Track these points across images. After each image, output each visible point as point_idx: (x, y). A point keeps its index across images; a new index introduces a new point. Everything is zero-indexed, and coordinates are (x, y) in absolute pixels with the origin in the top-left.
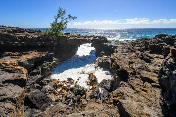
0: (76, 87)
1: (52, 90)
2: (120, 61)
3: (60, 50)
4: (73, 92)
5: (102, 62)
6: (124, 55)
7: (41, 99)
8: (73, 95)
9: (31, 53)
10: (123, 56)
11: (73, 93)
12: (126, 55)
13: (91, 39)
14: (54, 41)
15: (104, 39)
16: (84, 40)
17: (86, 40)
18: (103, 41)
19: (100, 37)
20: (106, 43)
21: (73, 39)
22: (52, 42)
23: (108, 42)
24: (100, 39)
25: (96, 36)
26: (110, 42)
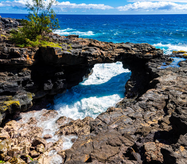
12: (135, 119)
13: (116, 53)
14: (24, 57)
15: (153, 53)
16: (96, 55)
17: (102, 56)
18: (149, 57)
19: (142, 49)
20: (154, 62)
21: (69, 53)
22: (19, 59)
23: (161, 61)
24: (141, 53)
25: (133, 46)
26: (167, 60)
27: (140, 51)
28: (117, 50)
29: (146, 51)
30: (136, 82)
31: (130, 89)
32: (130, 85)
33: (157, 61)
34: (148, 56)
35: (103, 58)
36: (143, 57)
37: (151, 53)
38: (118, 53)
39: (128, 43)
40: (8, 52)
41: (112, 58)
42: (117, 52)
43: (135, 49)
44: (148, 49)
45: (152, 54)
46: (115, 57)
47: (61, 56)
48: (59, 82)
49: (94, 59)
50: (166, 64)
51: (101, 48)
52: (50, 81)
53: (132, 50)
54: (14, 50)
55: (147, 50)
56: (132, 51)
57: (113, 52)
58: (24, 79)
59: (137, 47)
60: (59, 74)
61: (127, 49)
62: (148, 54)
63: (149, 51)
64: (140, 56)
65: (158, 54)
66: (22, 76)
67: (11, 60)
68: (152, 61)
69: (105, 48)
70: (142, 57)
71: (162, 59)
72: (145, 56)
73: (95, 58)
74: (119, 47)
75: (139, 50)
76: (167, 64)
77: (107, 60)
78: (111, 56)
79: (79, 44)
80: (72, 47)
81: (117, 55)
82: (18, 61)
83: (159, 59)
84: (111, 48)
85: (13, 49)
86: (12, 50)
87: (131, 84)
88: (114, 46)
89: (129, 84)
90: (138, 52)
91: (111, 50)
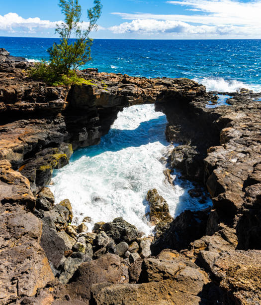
0: (117, 223)
1: (63, 224)
2: (227, 173)
3: (75, 122)
4: (110, 234)
5: (184, 161)
6: (243, 152)
7: (49, 240)
8: (110, 240)
9: (14, 131)
10: (239, 155)
11: (110, 236)
12: (248, 152)
13: (157, 91)
14: (61, 99)
15: (196, 89)
16: (138, 94)
17: (143, 95)
18: (193, 94)
19: (184, 85)
20: (199, 101)
21: (107, 92)
22: (57, 101)
23: (206, 100)
24: (183, 90)
25: (173, 81)
26: (212, 99)
27: (183, 88)
28: (157, 87)
29: (188, 88)
30: (180, 127)
31: (175, 135)
32: (174, 130)
33: (201, 100)
34: (191, 94)
35: (144, 98)
36: (186, 94)
37: (193, 90)
38: (160, 91)
39: (165, 78)
40: (45, 92)
41: (154, 97)
42: (157, 89)
43: (176, 85)
44: (190, 85)
45: (195, 92)
46: (156, 95)
47: (99, 96)
48: (94, 130)
49: (135, 99)
50: (212, 103)
51: (139, 85)
52: (85, 129)
53: (174, 86)
54: (51, 90)
55: (190, 87)
56: (174, 88)
57: (153, 89)
58: (60, 127)
59: (177, 83)
60: (95, 119)
61: (168, 85)
62: (191, 91)
63: (192, 88)
64: (183, 94)
65: (202, 91)
66: (58, 123)
67: (49, 103)
68: (196, 100)
69: (143, 84)
70: (185, 96)
71: (206, 97)
72: (189, 94)
73: (137, 97)
74: (157, 83)
75: (181, 87)
76: (214, 102)
77: (149, 100)
78: (152, 95)
79: (108, 80)
80: (107, 84)
81: (159, 93)
82: (56, 104)
83: (202, 97)
84: (150, 85)
85: (50, 88)
86: (50, 90)
87: (174, 128)
88: (153, 82)
89: (172, 129)
90: (180, 88)
91: (150, 87)
